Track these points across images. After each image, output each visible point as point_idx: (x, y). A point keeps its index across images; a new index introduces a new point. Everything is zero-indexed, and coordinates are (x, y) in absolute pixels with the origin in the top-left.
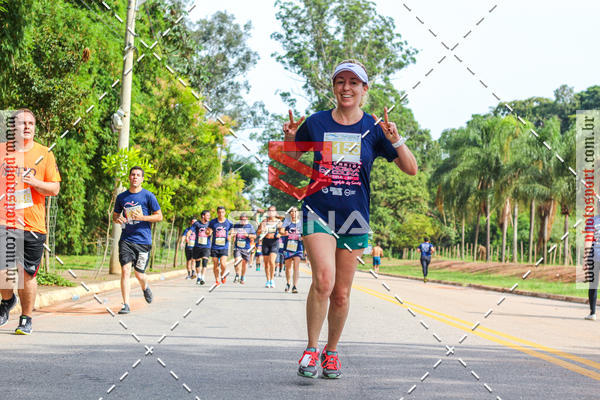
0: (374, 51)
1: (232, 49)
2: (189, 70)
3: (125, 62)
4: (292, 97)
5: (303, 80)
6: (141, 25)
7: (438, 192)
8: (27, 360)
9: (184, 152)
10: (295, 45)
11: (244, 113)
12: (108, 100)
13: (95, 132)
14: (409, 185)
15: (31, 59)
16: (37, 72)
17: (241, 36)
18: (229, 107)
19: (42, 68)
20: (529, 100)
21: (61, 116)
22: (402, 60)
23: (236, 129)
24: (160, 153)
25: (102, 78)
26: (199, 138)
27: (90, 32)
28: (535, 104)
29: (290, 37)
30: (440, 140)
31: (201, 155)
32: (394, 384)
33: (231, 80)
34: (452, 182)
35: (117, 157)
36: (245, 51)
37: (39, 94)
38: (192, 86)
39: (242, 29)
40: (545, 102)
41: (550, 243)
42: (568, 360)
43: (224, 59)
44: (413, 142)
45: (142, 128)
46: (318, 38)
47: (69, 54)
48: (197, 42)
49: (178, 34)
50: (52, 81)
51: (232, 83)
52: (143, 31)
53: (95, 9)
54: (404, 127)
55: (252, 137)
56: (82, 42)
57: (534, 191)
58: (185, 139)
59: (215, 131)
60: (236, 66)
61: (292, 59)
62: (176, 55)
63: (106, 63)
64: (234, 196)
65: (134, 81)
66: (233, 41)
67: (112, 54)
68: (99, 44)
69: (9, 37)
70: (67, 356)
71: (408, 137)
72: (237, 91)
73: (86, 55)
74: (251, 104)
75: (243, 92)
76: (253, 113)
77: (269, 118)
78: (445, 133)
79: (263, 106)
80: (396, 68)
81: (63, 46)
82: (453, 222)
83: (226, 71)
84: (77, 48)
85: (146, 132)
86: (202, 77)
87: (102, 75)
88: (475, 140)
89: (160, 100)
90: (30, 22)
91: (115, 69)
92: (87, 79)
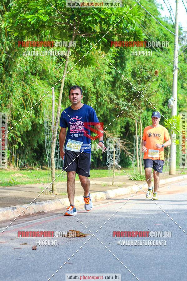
3: (173, 75)
6: (181, 57)
8: (136, 217)
12: (166, 93)
13: (160, 109)
15: (130, 76)
16: (134, 82)
19: (136, 80)
21: (145, 102)
25: (163, 83)
27: (157, 62)
35: (171, 120)
37: (135, 92)
45: (183, 106)
47: (149, 73)
50: (140, 86)
52: (181, 60)
53: (159, 51)
56: (153, 67)
63: (164, 76)
65: (178, 84)
67: (167, 71)
68: (161, 67)
69: (120, 66)
70: (154, 215)
73: (156, 73)
81: (146, 70)
84: (151, 69)
85: (184, 107)
87: (163, 81)
90: (129, 59)
91: (169, 79)
92: (156, 84)
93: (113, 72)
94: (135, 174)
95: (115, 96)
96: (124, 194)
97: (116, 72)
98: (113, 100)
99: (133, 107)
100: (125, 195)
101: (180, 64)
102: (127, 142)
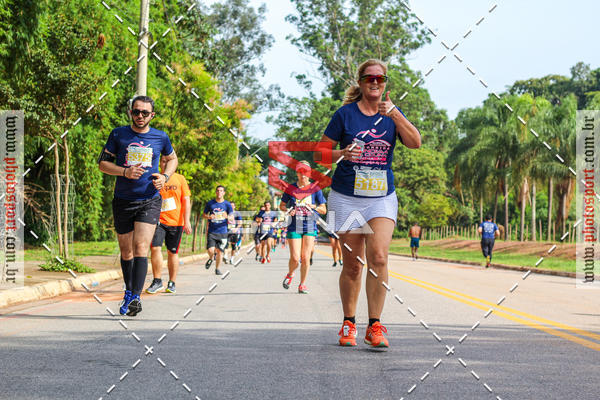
0: (389, 32)
1: (246, 33)
2: (204, 54)
3: (139, 48)
4: (308, 79)
5: (318, 62)
6: (156, 10)
7: (456, 172)
9: (201, 136)
10: (310, 27)
11: (260, 97)
12: (124, 86)
13: (111, 119)
14: (427, 165)
15: (46, 47)
16: (53, 59)
17: (255, 19)
18: (245, 90)
19: (57, 55)
20: (546, 78)
21: (77, 103)
22: (418, 40)
23: (252, 112)
24: (177, 137)
25: (118, 63)
26: (215, 122)
27: (104, 18)
28: (552, 82)
29: (304, 19)
30: (456, 120)
31: (218, 139)
32: (414, 365)
33: (246, 64)
34: (469, 162)
36: (260, 34)
37: (55, 81)
38: (208, 70)
39: (256, 12)
40: (562, 80)
41: (568, 222)
42: (588, 338)
43: (239, 42)
44: (430, 122)
45: (159, 114)
46: (332, 19)
47: (84, 41)
48: (212, 27)
49: (192, 18)
50: (68, 68)
51: (247, 67)
52: (157, 16)
54: (420, 107)
55: (268, 120)
56: (96, 29)
57: (551, 169)
58: (201, 123)
59: (231, 114)
60: (251, 49)
61: (307, 42)
62: (191, 40)
63: (121, 49)
64: (251, 179)
65: (149, 67)
66: (247, 24)
67: (127, 39)
68: (114, 29)
69: (24, 24)
70: (87, 342)
71: (425, 117)
72: (253, 74)
73: (101, 41)
74: (266, 87)
75: (258, 75)
76: (269, 96)
77: (285, 100)
78: (461, 113)
79: (279, 89)
80: (412, 48)
81: (78, 33)
82: (471, 201)
83: (241, 54)
84: (91, 34)
85: (162, 117)
86: (217, 61)
87: (117, 60)
88: (492, 119)
89: (176, 85)
90: (44, 10)
91: (130, 55)
92: (102, 65)
93: (10, 37)
94: (53, 257)
95: (10, 89)
96: (27, 299)
97: (14, 37)
98: (7, 98)
99: (49, 112)
100: (30, 302)
101: (154, 24)
102: (38, 189)
